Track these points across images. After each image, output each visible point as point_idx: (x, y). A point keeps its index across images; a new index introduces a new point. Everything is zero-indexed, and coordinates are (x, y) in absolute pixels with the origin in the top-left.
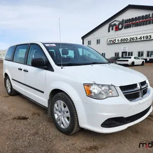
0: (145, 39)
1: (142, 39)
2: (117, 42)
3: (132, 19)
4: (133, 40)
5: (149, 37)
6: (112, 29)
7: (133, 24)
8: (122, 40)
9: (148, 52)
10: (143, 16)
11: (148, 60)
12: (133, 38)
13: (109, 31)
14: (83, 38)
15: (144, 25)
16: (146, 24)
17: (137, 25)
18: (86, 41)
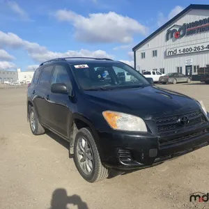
2: (178, 53)
3: (196, 22)
7: (198, 29)
8: (184, 50)
12: (198, 48)
14: (135, 49)
18: (139, 53)
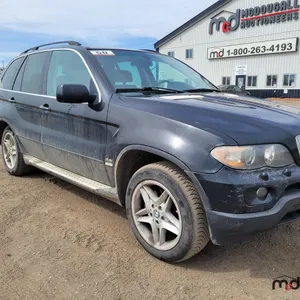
0: (280, 51)
1: (275, 51)
2: (226, 54)
3: (257, 8)
4: (257, 53)
5: (288, 47)
6: (218, 29)
7: (259, 19)
8: (236, 51)
9: (286, 77)
10: (277, 4)
11: (286, 92)
12: (258, 49)
13: (211, 33)
14: (158, 45)
15: (279, 21)
16: (284, 20)
17: (265, 21)
